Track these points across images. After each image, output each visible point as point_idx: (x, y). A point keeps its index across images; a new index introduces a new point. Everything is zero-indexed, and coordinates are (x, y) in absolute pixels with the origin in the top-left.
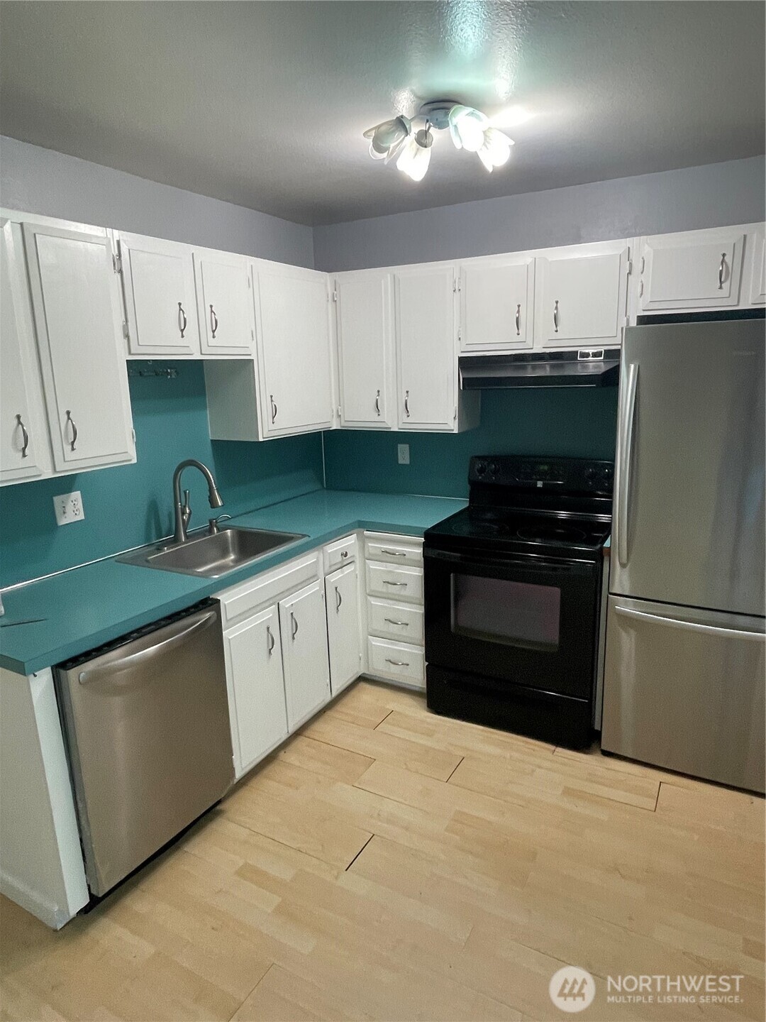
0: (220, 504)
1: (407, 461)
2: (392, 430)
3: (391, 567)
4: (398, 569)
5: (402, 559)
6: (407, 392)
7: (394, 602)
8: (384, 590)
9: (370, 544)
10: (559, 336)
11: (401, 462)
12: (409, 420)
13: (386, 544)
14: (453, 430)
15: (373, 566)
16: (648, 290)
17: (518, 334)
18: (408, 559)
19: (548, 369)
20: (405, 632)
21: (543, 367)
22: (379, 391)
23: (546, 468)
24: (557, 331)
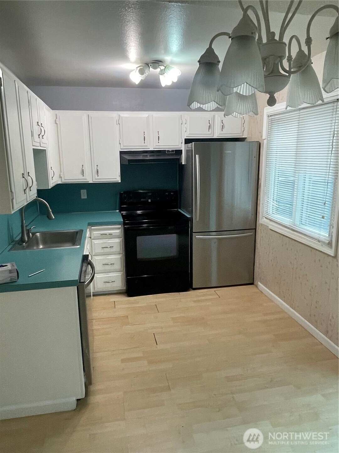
0: (54, 218)
1: (86, 197)
2: (89, 182)
3: (105, 241)
4: (109, 240)
5: (111, 236)
6: (97, 166)
7: (107, 256)
8: (102, 251)
9: (94, 233)
10: (159, 144)
11: (83, 197)
12: (98, 178)
13: (103, 231)
14: (118, 181)
15: (96, 242)
16: (188, 130)
17: (144, 143)
18: (114, 236)
19: (148, 156)
20: (112, 268)
21: (147, 156)
22: (83, 165)
23: (151, 194)
24: (159, 143)
